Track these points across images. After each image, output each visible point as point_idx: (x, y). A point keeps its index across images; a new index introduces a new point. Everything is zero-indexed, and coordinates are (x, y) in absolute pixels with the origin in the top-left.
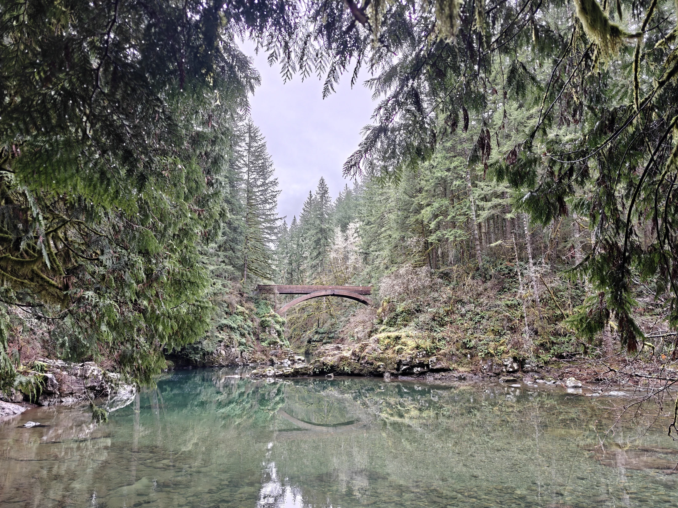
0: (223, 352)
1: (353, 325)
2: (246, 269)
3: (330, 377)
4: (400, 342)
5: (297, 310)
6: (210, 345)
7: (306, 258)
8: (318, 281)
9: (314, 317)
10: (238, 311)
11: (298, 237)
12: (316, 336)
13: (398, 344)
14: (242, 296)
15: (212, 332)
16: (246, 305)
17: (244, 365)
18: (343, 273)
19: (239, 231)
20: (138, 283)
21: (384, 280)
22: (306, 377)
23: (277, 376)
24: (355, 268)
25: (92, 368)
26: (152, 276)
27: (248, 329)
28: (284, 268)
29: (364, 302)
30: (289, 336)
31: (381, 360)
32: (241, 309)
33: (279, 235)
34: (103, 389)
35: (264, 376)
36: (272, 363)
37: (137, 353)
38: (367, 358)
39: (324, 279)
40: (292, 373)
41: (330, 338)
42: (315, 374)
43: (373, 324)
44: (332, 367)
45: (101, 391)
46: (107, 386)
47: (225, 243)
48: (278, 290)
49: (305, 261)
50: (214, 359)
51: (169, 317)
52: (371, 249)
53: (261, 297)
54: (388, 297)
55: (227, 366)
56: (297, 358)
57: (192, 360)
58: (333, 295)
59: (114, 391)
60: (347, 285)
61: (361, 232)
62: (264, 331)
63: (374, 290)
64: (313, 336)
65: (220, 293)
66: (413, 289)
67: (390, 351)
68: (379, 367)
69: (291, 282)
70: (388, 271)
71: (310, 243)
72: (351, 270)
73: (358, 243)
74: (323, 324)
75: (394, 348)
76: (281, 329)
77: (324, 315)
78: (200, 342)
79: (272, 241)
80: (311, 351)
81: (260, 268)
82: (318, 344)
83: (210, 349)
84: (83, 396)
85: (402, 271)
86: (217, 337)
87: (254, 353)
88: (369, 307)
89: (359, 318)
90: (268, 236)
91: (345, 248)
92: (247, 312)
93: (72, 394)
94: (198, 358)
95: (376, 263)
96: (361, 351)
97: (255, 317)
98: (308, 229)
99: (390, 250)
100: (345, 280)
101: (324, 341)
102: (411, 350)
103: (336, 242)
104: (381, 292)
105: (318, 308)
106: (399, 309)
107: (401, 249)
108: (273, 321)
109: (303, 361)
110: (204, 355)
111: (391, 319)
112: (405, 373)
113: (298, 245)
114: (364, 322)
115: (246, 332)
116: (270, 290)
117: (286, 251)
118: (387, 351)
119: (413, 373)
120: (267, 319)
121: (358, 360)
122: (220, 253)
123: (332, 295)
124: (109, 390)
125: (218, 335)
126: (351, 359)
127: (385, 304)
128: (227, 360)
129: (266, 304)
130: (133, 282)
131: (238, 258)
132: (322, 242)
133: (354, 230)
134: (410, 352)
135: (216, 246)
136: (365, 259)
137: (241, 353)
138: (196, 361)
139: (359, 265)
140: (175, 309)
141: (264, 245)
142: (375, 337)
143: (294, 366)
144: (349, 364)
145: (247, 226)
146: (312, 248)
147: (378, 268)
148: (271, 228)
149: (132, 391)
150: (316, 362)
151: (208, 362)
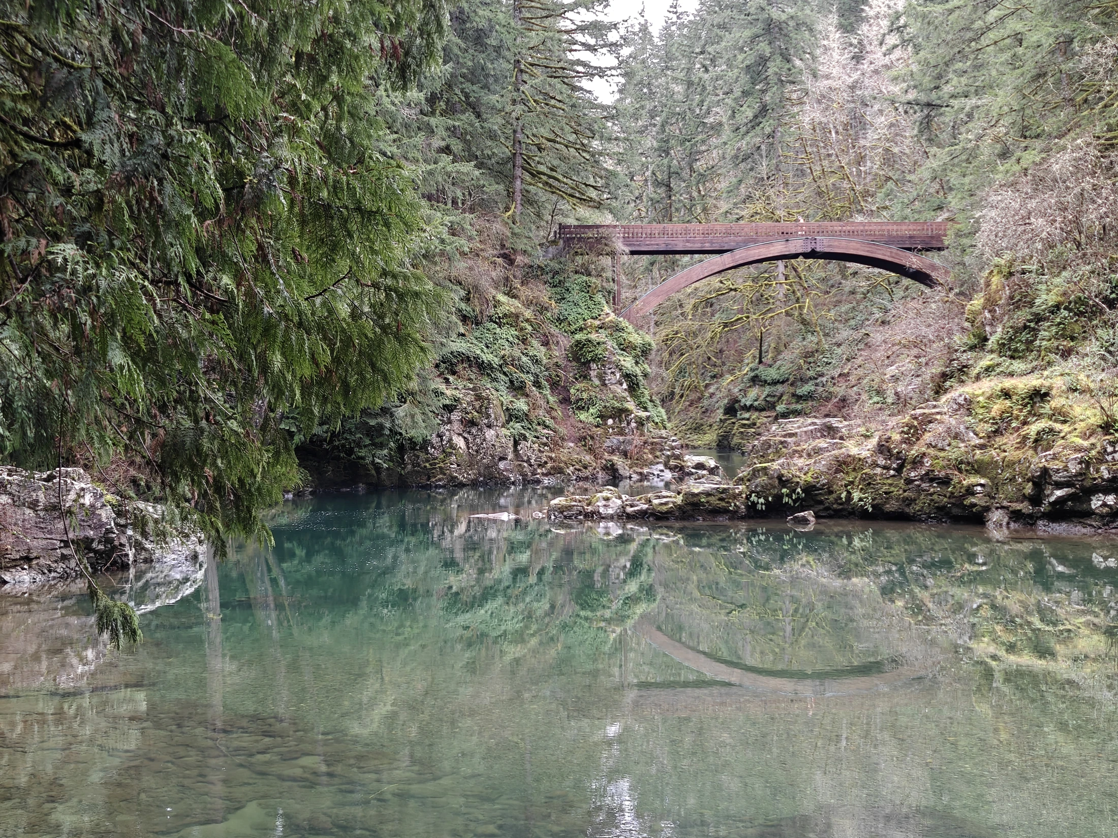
0: (460, 442)
1: (880, 354)
2: (519, 172)
3: (805, 521)
4: (1047, 409)
5: (688, 308)
6: (419, 418)
7: (717, 128)
8: (759, 206)
9: (745, 329)
10: (501, 311)
11: (690, 56)
12: (753, 393)
13: (1040, 416)
14: (511, 262)
15: (424, 379)
16: (525, 292)
17: (526, 482)
18: (845, 177)
19: (492, 41)
20: (202, 216)
21: (994, 198)
22: (722, 520)
23: (631, 517)
24: (889, 159)
25: (78, 485)
26: (241, 194)
27: (533, 369)
28: (645, 166)
29: (921, 277)
30: (665, 390)
31: (977, 468)
32: (508, 304)
33: (626, 52)
34: (114, 548)
35: (589, 516)
36: (614, 477)
37: (212, 439)
38: (927, 462)
39: (780, 201)
40: (679, 507)
41: (799, 398)
42: (753, 513)
43: (951, 350)
44: (809, 489)
45: (107, 554)
46: (124, 540)
47: (449, 85)
48: (626, 240)
49: (714, 141)
50: (433, 460)
51: (300, 325)
52: (947, 89)
53: (571, 267)
54: (1008, 256)
55: (474, 484)
56: (691, 460)
57: (364, 466)
58: (813, 254)
59: (144, 555)
60: (859, 218)
61: (911, 30)
62: (586, 377)
63: (958, 235)
64: (744, 391)
65: (442, 253)
66: (1097, 227)
67: (1009, 440)
68: (970, 491)
69: (667, 215)
70: (1010, 165)
71: (732, 74)
72: (873, 165)
73: (900, 69)
74: (778, 351)
75: (1025, 430)
76: (638, 370)
77: (782, 322)
78: (385, 411)
79: (601, 72)
80: (736, 440)
81: (563, 167)
82: (761, 419)
83: (418, 432)
84: (60, 567)
85: (1060, 164)
86: (438, 393)
87: (555, 443)
88: (939, 294)
89: (902, 331)
90: (585, 56)
91: (853, 88)
92: (528, 314)
93: (28, 559)
94: (381, 457)
95: (967, 136)
96: (907, 441)
97: (554, 330)
98: (723, 26)
99: (1018, 89)
100: (855, 201)
101: (780, 408)
102: (1084, 436)
103: (823, 69)
104: (981, 239)
105: (759, 300)
106: (1046, 298)
107: (1058, 82)
108: (611, 344)
109: (712, 471)
110: (401, 449)
111: (1018, 331)
112: (1059, 513)
113: (690, 84)
114: (919, 343)
115: (528, 379)
116: (598, 240)
117: (649, 105)
118: (1000, 440)
119: (1090, 513)
120: (593, 336)
121: (899, 470)
122: (433, 121)
123: (806, 256)
124: (131, 553)
125: (442, 387)
126: (875, 465)
127: (995, 280)
128: (471, 465)
129: (587, 288)
130: (188, 212)
131: (493, 136)
132: (772, 68)
133: (885, 23)
134: (1079, 441)
135: (422, 96)
136: (926, 124)
137: (516, 444)
138: (378, 468)
139: (906, 145)
140: (318, 301)
141: (574, 88)
142: (959, 392)
143: (684, 487)
144: (868, 483)
145: (516, 24)
146: (737, 92)
147: (972, 155)
148: (596, 28)
149: (195, 557)
150: (755, 473)
151: (413, 472)
